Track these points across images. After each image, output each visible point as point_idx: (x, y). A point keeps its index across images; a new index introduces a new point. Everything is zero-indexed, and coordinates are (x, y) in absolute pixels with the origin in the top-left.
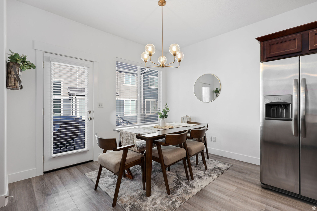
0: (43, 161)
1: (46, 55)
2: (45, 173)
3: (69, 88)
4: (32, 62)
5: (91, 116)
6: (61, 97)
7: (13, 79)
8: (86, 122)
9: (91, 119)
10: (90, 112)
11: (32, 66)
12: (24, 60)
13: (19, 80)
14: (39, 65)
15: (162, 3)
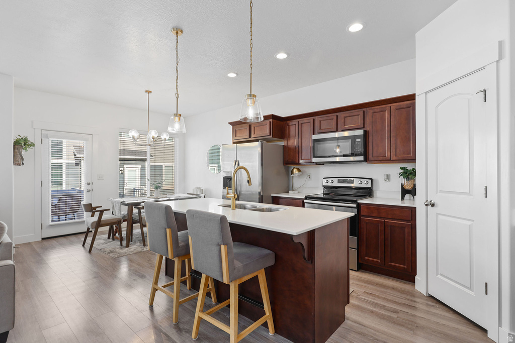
0: (42, 228)
1: (43, 132)
2: (43, 239)
3: (74, 146)
4: (32, 141)
5: (90, 187)
6: (63, 161)
7: (18, 158)
8: (85, 193)
9: (90, 190)
10: (88, 184)
11: (32, 145)
12: (25, 140)
13: (22, 159)
14: (37, 143)
15: (149, 92)
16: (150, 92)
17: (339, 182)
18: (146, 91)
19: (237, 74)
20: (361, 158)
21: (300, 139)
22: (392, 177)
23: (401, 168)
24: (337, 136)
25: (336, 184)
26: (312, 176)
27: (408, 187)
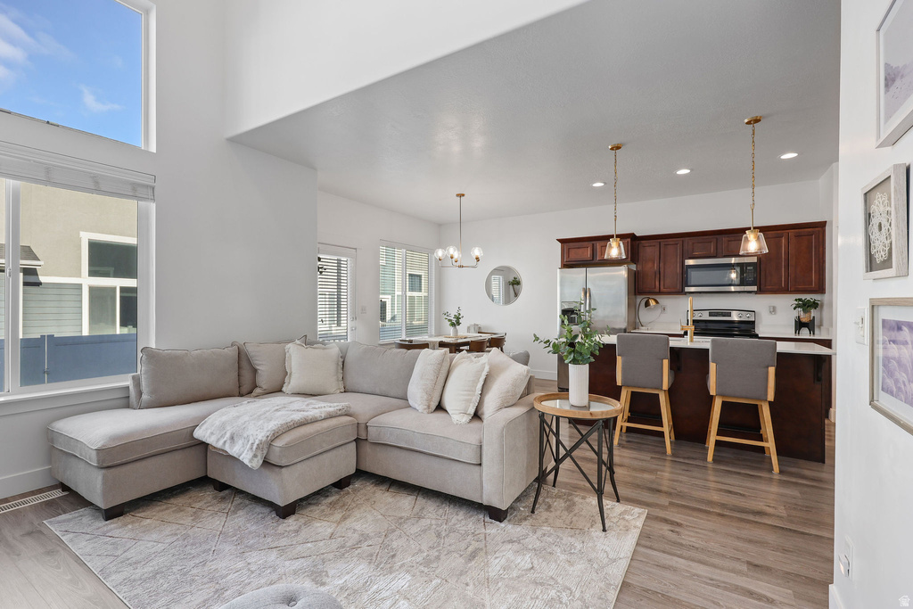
15: (461, 195)
16: (463, 195)
17: (711, 315)
18: (457, 195)
19: (605, 183)
20: (755, 288)
21: (662, 264)
22: (778, 310)
23: (796, 300)
24: (733, 262)
25: (706, 317)
26: (668, 309)
27: (805, 318)
